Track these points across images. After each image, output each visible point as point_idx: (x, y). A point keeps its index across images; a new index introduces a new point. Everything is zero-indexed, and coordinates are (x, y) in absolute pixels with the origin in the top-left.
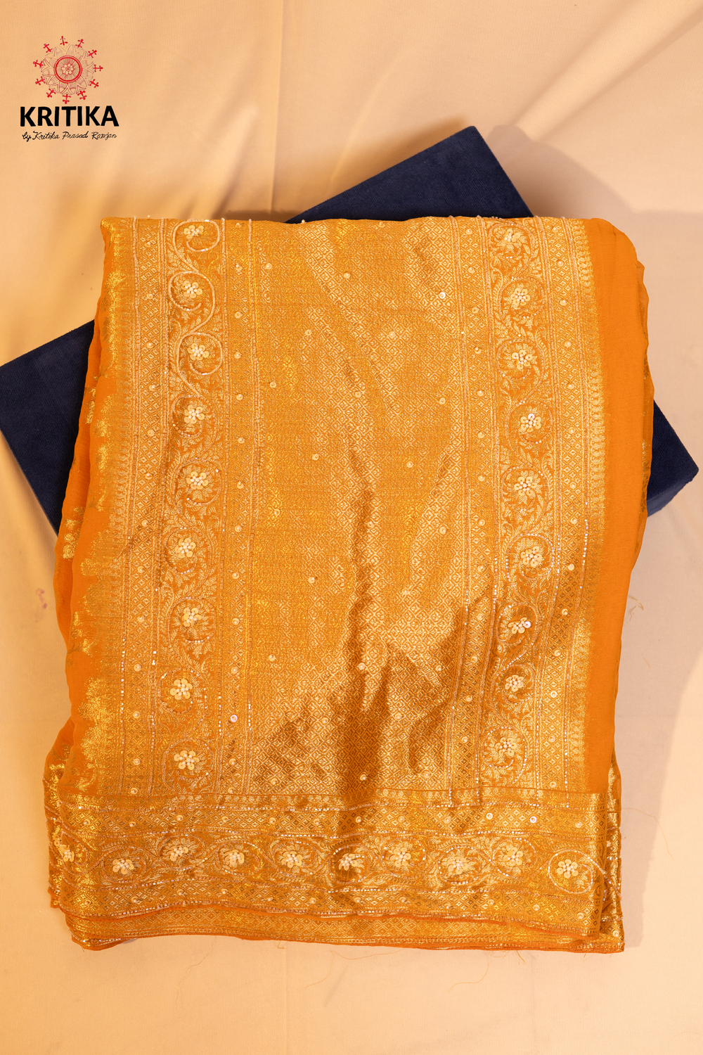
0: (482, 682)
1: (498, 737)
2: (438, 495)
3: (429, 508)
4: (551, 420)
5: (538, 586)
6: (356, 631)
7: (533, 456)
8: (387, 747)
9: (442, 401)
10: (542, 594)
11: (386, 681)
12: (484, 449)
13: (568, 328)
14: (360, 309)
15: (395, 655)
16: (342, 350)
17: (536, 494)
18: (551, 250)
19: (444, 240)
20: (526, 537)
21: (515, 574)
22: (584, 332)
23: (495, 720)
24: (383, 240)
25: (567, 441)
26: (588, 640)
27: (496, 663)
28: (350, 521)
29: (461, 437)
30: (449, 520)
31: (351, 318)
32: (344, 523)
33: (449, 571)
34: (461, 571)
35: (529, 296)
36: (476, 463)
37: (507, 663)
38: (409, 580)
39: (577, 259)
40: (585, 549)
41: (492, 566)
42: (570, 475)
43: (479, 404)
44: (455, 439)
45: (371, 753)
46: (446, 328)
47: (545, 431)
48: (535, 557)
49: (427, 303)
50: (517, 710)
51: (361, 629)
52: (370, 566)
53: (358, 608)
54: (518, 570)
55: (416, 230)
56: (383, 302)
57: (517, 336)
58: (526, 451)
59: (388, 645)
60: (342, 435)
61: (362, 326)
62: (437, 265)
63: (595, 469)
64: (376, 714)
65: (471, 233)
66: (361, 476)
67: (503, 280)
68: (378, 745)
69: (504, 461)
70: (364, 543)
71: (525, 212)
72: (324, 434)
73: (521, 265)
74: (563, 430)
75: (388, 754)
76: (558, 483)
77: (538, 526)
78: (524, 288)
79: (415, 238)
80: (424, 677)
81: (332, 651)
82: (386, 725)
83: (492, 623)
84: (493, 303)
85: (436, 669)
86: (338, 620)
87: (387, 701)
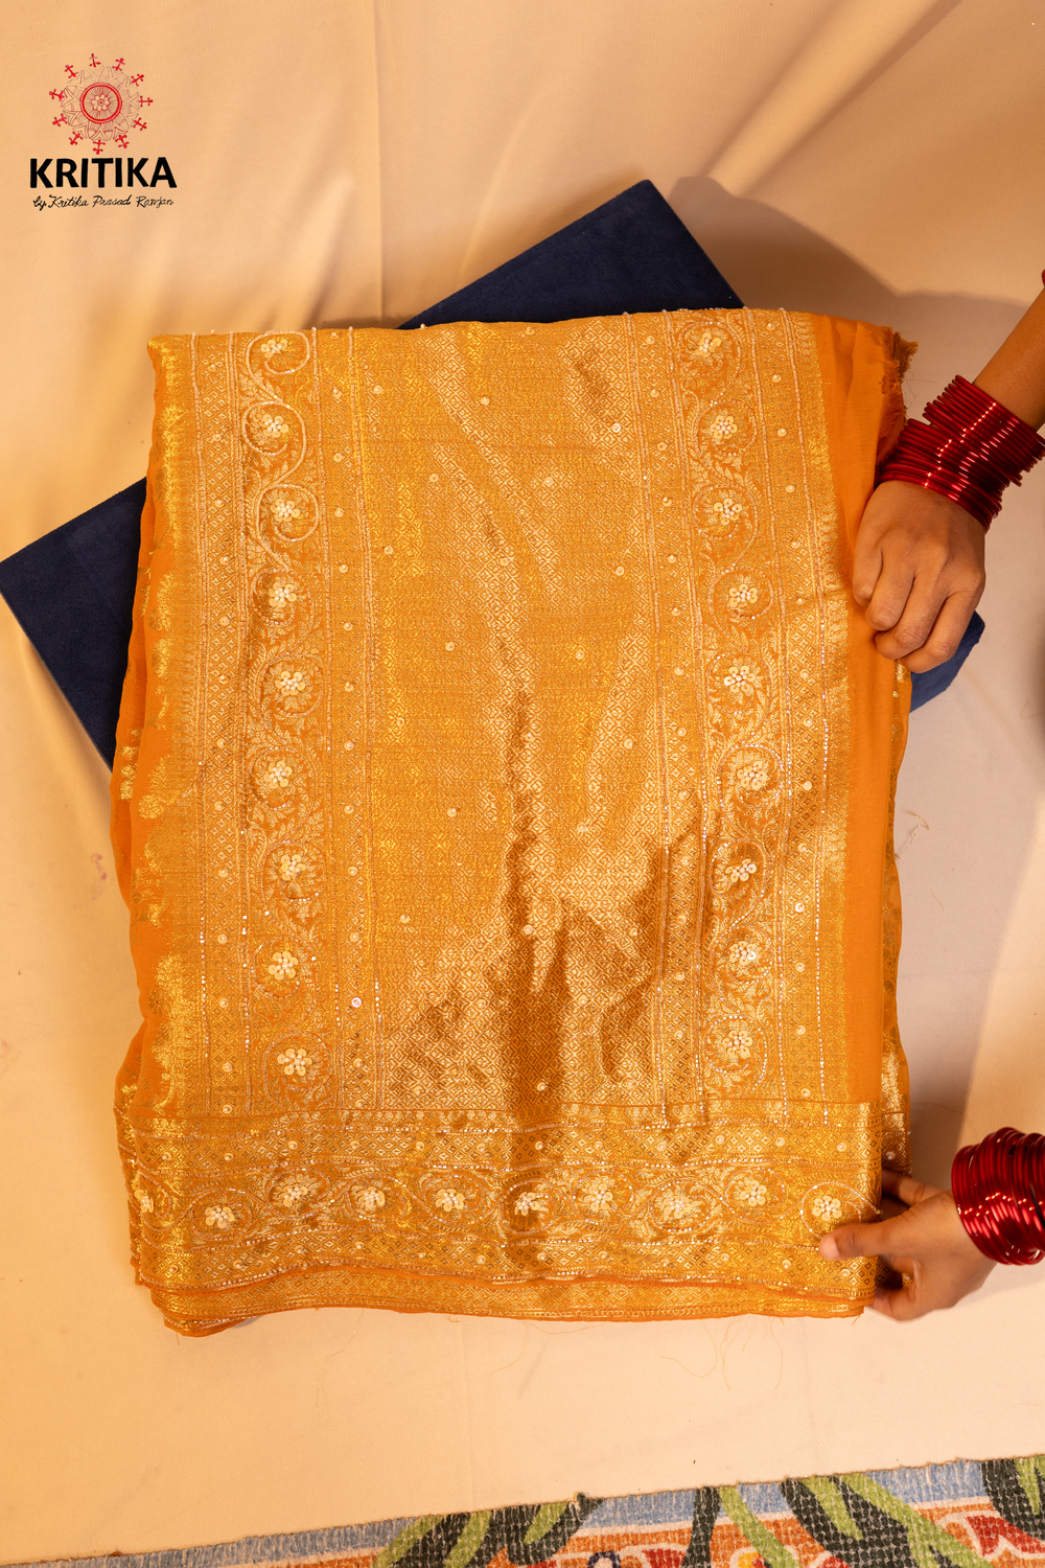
0: (697, 952)
1: (726, 1031)
2: (621, 696)
3: (609, 714)
4: (771, 592)
5: (764, 815)
6: (517, 882)
7: (749, 636)
8: (571, 1044)
9: (620, 571)
10: (769, 826)
11: (563, 950)
12: (681, 629)
14: (504, 447)
15: (572, 915)
16: (481, 502)
17: (755, 689)
19: (616, 351)
20: (743, 750)
21: (731, 801)
23: (720, 1006)
24: (532, 353)
27: (714, 924)
28: (502, 732)
29: (649, 617)
30: (636, 729)
31: (493, 458)
32: (493, 735)
33: (640, 800)
34: (656, 799)
35: (735, 426)
36: (671, 650)
37: (728, 923)
38: (586, 811)
40: (826, 759)
41: (699, 791)
42: (800, 660)
43: (671, 574)
44: (640, 620)
45: (551, 1052)
46: (622, 471)
47: (763, 605)
48: (757, 775)
49: (595, 438)
50: (750, 991)
51: (524, 878)
52: (531, 794)
53: (518, 849)
54: (734, 795)
56: (536, 436)
57: (721, 479)
58: (740, 630)
59: (563, 901)
60: (485, 617)
61: (508, 469)
62: (607, 387)
63: (834, 648)
64: (552, 996)
65: (653, 341)
66: (514, 671)
67: (699, 406)
68: (558, 1041)
69: (710, 645)
70: (522, 763)
72: (461, 615)
73: (723, 384)
74: (788, 604)
75: (575, 1054)
76: (784, 671)
77: (760, 733)
78: (728, 415)
79: (576, 350)
80: (615, 945)
81: (486, 909)
82: (568, 1013)
83: (703, 869)
84: (687, 437)
85: (631, 933)
86: (492, 866)
87: (566, 978)
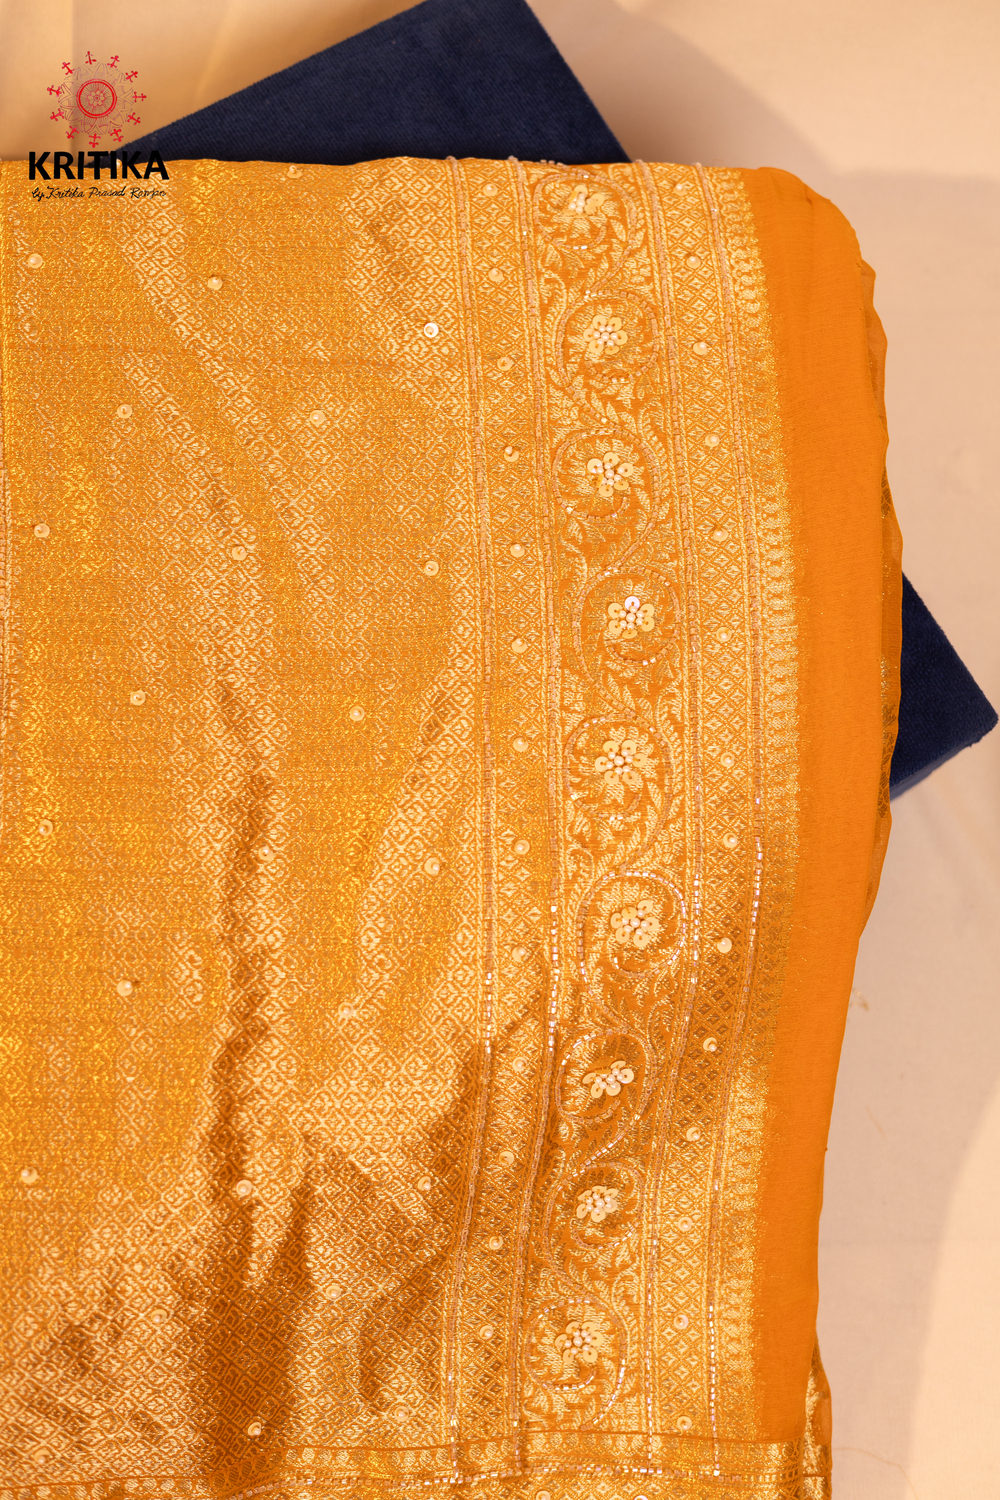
0: (525, 1205)
1: (562, 1322)
2: (422, 785)
3: (401, 815)
4: (677, 612)
5: (651, 991)
6: (229, 1108)
7: (637, 693)
8: (309, 1358)
9: (432, 569)
10: (659, 1008)
11: (303, 1217)
12: (527, 677)
13: (712, 404)
14: (244, 360)
15: (322, 1160)
16: (203, 452)
17: (645, 780)
18: (671, 233)
19: (435, 208)
20: (622, 880)
21: (598, 965)
22: (747, 413)
23: (555, 1285)
24: (296, 206)
25: (710, 657)
26: (761, 1106)
27: (556, 1161)
28: (218, 846)
29: (475, 651)
30: (446, 841)
31: (225, 379)
32: (204, 851)
33: (446, 962)
34: (475, 961)
35: (624, 334)
36: (507, 710)
37: (580, 1159)
38: (354, 983)
39: (729, 254)
40: (756, 904)
41: (546, 947)
42: (721, 736)
43: (514, 575)
44: (460, 656)
45: (273, 1373)
46: (439, 403)
47: (663, 637)
48: (644, 924)
49: (396, 346)
50: (603, 1261)
51: (242, 1101)
52: (264, 952)
53: (235, 1049)
54: (604, 955)
55: (373, 184)
56: (298, 343)
57: (599, 421)
58: (621, 683)
59: (307, 1137)
60: (201, 647)
61: (249, 397)
62: (419, 263)
63: (776, 723)
64: (281, 1290)
65: (495, 193)
66: (243, 740)
67: (567, 297)
68: (288, 1355)
69: (572, 704)
70: (251, 898)
71: (610, 152)
72: (159, 644)
73: (605, 265)
74: (704, 633)
75: (313, 1372)
76: (694, 754)
77: (650, 853)
78: (613, 316)
79: (370, 203)
80: (392, 1204)
81: (172, 1157)
82: (307, 1311)
83: (547, 1076)
84: (545, 348)
85: (420, 1186)
86: (186, 1082)
87: (307, 1260)
